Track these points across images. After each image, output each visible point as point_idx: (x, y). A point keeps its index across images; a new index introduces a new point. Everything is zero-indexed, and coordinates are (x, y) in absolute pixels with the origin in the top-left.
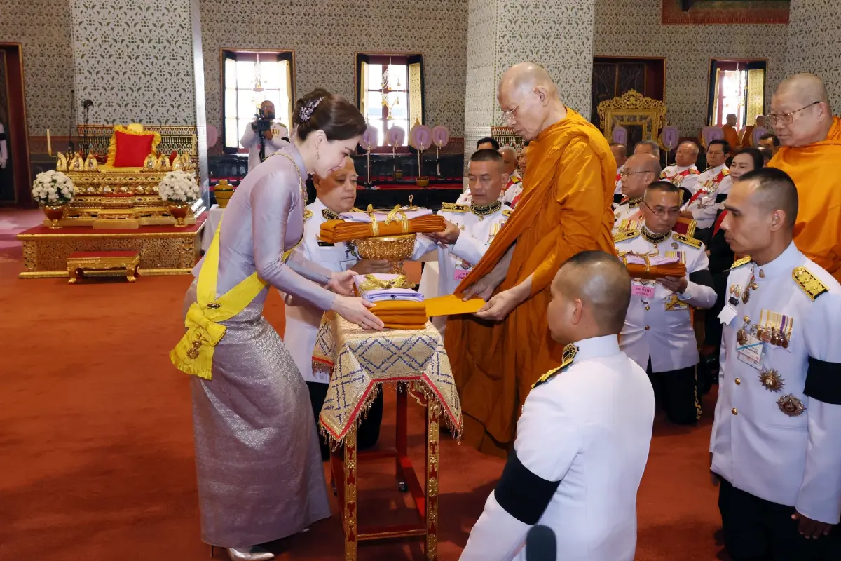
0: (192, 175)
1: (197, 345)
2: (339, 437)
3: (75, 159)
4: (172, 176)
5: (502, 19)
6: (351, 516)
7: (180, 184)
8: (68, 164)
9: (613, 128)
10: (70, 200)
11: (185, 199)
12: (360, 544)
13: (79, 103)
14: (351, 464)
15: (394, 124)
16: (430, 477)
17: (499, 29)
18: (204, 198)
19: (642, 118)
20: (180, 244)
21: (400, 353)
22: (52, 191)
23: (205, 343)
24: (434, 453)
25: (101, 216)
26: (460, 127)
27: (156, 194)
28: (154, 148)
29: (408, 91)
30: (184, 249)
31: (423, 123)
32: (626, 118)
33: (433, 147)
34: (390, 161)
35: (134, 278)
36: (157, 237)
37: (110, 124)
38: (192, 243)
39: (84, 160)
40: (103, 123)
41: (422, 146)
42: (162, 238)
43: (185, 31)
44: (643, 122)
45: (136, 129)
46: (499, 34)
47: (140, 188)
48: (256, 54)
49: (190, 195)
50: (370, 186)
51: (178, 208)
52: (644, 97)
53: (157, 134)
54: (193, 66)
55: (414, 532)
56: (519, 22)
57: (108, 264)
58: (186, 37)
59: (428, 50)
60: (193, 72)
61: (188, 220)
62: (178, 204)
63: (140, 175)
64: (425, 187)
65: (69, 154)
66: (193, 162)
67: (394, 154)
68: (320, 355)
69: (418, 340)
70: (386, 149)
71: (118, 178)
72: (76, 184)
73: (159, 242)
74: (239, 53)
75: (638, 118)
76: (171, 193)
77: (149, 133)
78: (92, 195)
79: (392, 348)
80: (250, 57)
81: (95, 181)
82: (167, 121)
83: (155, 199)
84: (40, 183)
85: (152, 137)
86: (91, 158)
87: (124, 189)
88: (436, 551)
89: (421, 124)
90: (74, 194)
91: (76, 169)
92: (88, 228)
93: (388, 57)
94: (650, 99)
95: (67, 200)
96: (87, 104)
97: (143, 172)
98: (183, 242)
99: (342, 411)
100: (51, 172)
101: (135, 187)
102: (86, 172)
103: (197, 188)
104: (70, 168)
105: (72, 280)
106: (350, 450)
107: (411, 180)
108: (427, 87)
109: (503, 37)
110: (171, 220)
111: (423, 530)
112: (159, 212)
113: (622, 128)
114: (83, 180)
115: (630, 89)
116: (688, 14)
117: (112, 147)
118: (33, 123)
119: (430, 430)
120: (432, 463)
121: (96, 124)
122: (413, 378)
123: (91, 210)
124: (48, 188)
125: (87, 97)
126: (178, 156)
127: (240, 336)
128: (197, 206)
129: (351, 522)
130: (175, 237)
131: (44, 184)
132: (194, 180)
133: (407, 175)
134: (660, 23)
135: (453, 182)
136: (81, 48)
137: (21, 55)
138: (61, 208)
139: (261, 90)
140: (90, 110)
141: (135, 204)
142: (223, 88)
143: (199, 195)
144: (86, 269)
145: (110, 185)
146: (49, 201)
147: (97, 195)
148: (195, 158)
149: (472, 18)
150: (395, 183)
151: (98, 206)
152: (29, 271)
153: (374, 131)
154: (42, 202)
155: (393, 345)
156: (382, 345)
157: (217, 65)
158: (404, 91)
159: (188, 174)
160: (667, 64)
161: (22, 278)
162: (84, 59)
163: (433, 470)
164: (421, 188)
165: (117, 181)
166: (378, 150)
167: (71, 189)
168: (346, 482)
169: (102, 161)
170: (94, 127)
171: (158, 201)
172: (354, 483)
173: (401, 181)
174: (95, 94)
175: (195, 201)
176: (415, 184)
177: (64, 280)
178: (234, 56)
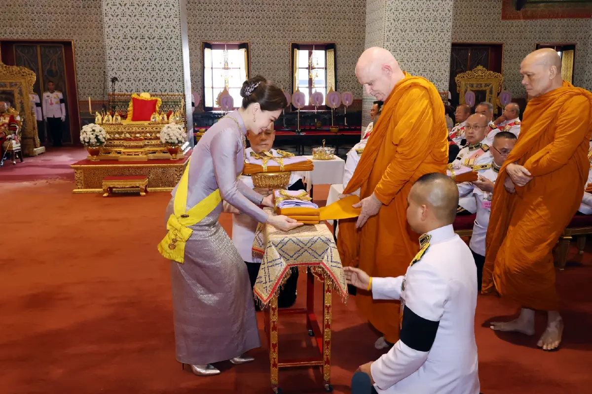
0: (182, 126)
1: (175, 241)
2: (265, 301)
3: (107, 116)
4: (169, 127)
5: (388, 18)
6: (274, 352)
7: (174, 132)
8: (103, 119)
9: (466, 92)
10: (104, 142)
11: (177, 142)
12: (281, 369)
13: (110, 79)
14: (274, 318)
15: (316, 90)
16: (326, 328)
17: (386, 25)
18: (190, 141)
19: (486, 85)
20: (174, 171)
21: (306, 248)
22: (93, 137)
23: (179, 239)
24: (328, 313)
25: (123, 152)
26: (360, 92)
27: (158, 138)
28: (157, 108)
29: (326, 68)
30: (176, 175)
31: (336, 90)
32: (475, 86)
33: (342, 106)
34: (313, 116)
35: (144, 194)
36: (159, 167)
37: (129, 93)
38: (181, 171)
39: (113, 117)
40: (125, 92)
41: (334, 105)
42: (162, 167)
43: (176, 30)
44: (487, 88)
45: (145, 96)
46: (386, 29)
47: (148, 135)
48: (224, 45)
49: (180, 139)
50: (299, 132)
51: (173, 148)
52: (488, 71)
53: (159, 99)
54: (182, 53)
55: (315, 363)
56: (400, 21)
57: (128, 184)
58: (177, 35)
59: (339, 40)
60: (182, 58)
61: (179, 156)
62: (173, 145)
63: (148, 127)
64: (336, 133)
65: (103, 113)
66: (183, 117)
67: (316, 111)
68: (257, 247)
69: (318, 239)
70: (311, 107)
71: (134, 128)
72: (107, 132)
73: (160, 170)
74: (213, 45)
75: (483, 85)
76: (168, 138)
77: (154, 98)
78: (118, 139)
79: (301, 244)
80: (221, 47)
81: (119, 130)
82: (165, 91)
83: (158, 142)
84: (84, 132)
85: (156, 101)
86: (117, 116)
87: (138, 135)
88: (329, 375)
89: (334, 90)
90: (107, 139)
91: (108, 123)
92: (116, 161)
93: (312, 46)
94: (492, 72)
95: (102, 143)
96: (114, 80)
97: (150, 124)
98: (176, 170)
99: (268, 284)
100: (92, 125)
101: (145, 134)
102: (113, 124)
103: (185, 135)
104: (104, 122)
105: (105, 195)
106: (274, 309)
107: (327, 128)
108: (338, 65)
109: (389, 31)
110: (168, 155)
111: (321, 362)
112: (161, 150)
113: (471, 92)
114: (112, 130)
115: (478, 65)
116: (520, 13)
117: (130, 108)
118: (81, 92)
119: (326, 298)
120: (327, 319)
121: (121, 93)
122: (314, 264)
123: (118, 149)
124: (90, 135)
125: (114, 75)
126: (173, 113)
127: (201, 235)
128: (185, 146)
129: (274, 355)
130: (170, 167)
131: (87, 132)
132: (182, 129)
133: (324, 124)
134: (501, 19)
135: (355, 130)
136: (110, 43)
137: (73, 48)
138: (99, 149)
139: (227, 69)
140: (116, 84)
141: (145, 146)
142: (203, 68)
143: (187, 139)
144: (114, 188)
145: (129, 133)
146: (91, 144)
147: (121, 139)
148: (184, 115)
149: (369, 17)
150: (315, 130)
151: (122, 146)
152: (79, 188)
153: (303, 95)
154: (86, 144)
155: (302, 242)
156: (294, 242)
157: (199, 52)
158: (323, 68)
159: (179, 126)
160: (505, 48)
161: (74, 193)
162: (112, 50)
163: (328, 323)
164: (334, 134)
165: (134, 130)
166: (305, 108)
167: (104, 136)
168: (271, 330)
169: (124, 117)
170: (119, 95)
171: (159, 143)
172: (276, 331)
173: (320, 129)
174: (119, 73)
175: (184, 143)
176: (329, 131)
177: (100, 195)
178: (210, 46)
